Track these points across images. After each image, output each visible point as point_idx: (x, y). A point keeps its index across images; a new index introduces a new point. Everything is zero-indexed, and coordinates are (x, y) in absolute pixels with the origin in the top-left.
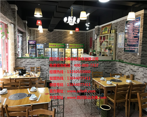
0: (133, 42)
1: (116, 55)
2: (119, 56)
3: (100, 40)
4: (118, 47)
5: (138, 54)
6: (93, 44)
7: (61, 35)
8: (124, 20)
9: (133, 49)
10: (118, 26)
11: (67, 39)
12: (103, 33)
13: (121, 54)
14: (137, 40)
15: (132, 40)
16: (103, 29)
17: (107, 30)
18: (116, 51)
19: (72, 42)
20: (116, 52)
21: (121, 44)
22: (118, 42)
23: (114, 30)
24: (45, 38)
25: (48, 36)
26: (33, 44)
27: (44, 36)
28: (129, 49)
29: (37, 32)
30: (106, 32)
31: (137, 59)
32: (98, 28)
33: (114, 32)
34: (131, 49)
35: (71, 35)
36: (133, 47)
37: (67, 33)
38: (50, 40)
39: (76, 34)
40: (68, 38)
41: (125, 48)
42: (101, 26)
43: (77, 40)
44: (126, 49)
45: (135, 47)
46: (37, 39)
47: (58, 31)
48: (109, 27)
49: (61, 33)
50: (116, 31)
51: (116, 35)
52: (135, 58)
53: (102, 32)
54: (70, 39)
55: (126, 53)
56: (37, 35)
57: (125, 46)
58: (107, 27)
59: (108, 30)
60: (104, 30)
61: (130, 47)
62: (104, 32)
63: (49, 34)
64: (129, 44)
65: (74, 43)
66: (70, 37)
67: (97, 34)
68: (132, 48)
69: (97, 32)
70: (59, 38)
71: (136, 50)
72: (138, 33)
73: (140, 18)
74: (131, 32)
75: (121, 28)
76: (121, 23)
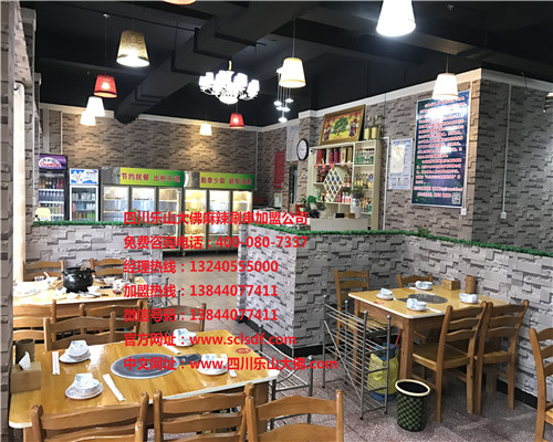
0: (444, 171)
1: (381, 214)
2: (393, 218)
3: (319, 160)
4: (390, 188)
5: (464, 211)
6: (287, 175)
7: (166, 138)
8: (409, 98)
9: (445, 196)
10: (390, 117)
11: (187, 153)
12: (332, 137)
13: (400, 211)
14: (459, 166)
15: (442, 166)
16: (333, 124)
17: (348, 127)
18: (381, 199)
19: (207, 167)
20: (381, 205)
21: (402, 179)
22: (391, 171)
23: (374, 129)
24: (103, 149)
25: (114, 140)
26: (54, 171)
27: (96, 139)
28: (430, 195)
29: (70, 123)
30: (345, 135)
31: (459, 228)
32: (312, 118)
33: (373, 136)
34: (439, 195)
35: (206, 140)
36: (445, 189)
37: (188, 130)
38: (120, 155)
39: (221, 137)
40: (194, 149)
41: (415, 193)
42: (321, 113)
43: (227, 159)
44: (419, 194)
45: (453, 189)
46: (70, 148)
47: (156, 123)
48: (353, 117)
49: (164, 129)
50: (381, 134)
51: (383, 146)
52: (453, 223)
53: (328, 133)
54: (202, 154)
55: (421, 208)
56: (66, 133)
57: (415, 185)
58: (347, 116)
59: (353, 128)
60: (335, 128)
61: (434, 188)
62: (334, 133)
63: (121, 131)
64: (430, 177)
65: (217, 169)
66: (201, 145)
67: (308, 139)
68: (441, 192)
69: (307, 132)
70: (160, 147)
71: (456, 198)
72: (464, 141)
73: (467, 94)
74: (437, 137)
75: (399, 122)
76: (399, 105)
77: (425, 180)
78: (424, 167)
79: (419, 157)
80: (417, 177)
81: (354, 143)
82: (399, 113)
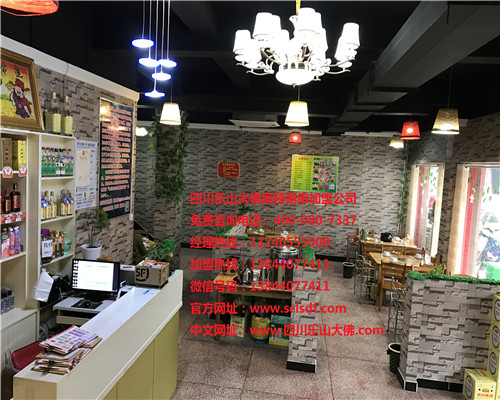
0: (121, 182)
5: (131, 217)
14: (128, 176)
15: (119, 177)
21: (88, 193)
22: (77, 185)
28: (112, 208)
31: (127, 233)
34: (117, 207)
36: (121, 200)
45: (126, 198)
57: (101, 199)
61: (115, 201)
64: (111, 189)
68: (119, 203)
71: (127, 206)
72: (130, 154)
73: (131, 110)
74: (115, 146)
75: (82, 115)
76: (82, 91)
77: (108, 192)
79: (103, 167)
80: (103, 190)
81: (40, 134)
82: (83, 103)
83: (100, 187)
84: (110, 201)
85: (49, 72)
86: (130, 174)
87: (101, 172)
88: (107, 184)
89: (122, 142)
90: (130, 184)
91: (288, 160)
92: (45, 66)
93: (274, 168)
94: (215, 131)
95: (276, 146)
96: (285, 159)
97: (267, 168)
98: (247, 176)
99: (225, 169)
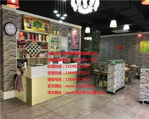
10: (60, 29)
15: (75, 46)
17: (43, 27)
57: (69, 50)
62: (34, 26)
64: (73, 48)
72: (79, 41)
73: (79, 31)
74: (74, 39)
75: (63, 31)
76: (63, 26)
77: (71, 49)
78: (71, 46)
79: (70, 43)
80: (70, 48)
81: (50, 34)
82: (63, 29)
83: (69, 47)
84: (72, 51)
85: (54, 23)
86: (79, 45)
87: (69, 44)
88: (71, 47)
89: (76, 38)
90: (79, 48)
91: (139, 43)
92: (53, 22)
93: (135, 46)
94: (116, 36)
95: (135, 39)
96: (138, 42)
97: (132, 46)
98: (125, 49)
99: (119, 47)
